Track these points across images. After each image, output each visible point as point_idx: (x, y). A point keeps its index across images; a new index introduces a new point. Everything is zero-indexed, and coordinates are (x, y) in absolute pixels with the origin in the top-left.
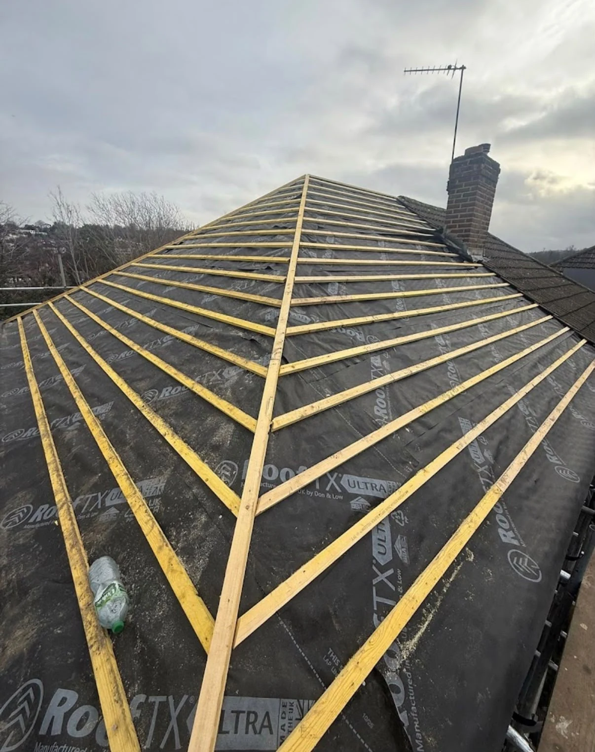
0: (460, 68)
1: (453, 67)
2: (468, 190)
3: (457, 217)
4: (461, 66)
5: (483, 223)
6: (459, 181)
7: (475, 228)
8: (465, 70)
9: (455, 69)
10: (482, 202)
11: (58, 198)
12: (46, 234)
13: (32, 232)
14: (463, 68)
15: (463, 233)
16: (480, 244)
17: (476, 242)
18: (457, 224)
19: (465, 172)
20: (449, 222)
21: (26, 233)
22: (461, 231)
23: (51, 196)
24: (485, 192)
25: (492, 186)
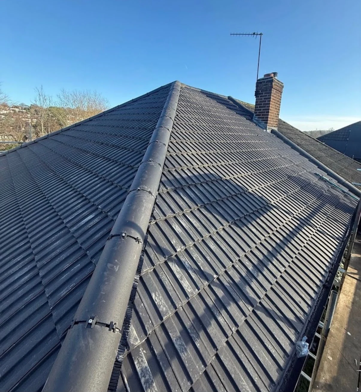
0: (260, 34)
1: (256, 34)
2: (266, 96)
3: (261, 110)
4: (260, 33)
5: (276, 114)
6: (261, 91)
7: (271, 116)
8: (262, 35)
9: (257, 34)
10: (274, 102)
11: (40, 91)
12: (25, 111)
13: (17, 110)
14: (261, 34)
15: (264, 119)
16: (275, 125)
17: (272, 124)
18: (261, 114)
19: (264, 86)
20: (257, 113)
21: (13, 110)
22: (263, 118)
23: (36, 89)
24: (275, 97)
25: (279, 95)
